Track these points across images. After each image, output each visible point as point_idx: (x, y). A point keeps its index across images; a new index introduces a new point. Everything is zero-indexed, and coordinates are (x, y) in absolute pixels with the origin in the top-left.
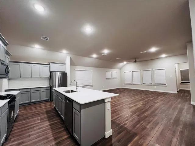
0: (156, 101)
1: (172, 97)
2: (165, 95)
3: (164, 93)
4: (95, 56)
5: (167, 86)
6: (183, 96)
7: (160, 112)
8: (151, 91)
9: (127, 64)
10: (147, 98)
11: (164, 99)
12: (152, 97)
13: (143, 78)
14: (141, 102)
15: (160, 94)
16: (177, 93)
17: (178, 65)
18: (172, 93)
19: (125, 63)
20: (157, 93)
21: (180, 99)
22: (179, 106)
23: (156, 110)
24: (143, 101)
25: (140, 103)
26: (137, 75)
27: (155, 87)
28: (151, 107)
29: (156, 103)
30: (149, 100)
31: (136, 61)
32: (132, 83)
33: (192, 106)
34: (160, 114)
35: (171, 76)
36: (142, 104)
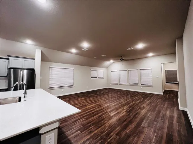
0: (142, 106)
1: (158, 99)
2: (152, 96)
3: (150, 94)
4: (74, 51)
5: (153, 87)
6: (169, 98)
7: (146, 125)
8: (137, 92)
9: (114, 62)
10: (133, 101)
11: (151, 103)
12: (138, 100)
13: (130, 78)
14: (126, 107)
15: (146, 95)
16: (162, 94)
17: (164, 65)
18: (158, 95)
19: (112, 61)
20: (144, 94)
21: (167, 102)
22: (168, 112)
23: (142, 120)
24: (127, 107)
25: (124, 109)
26: (123, 74)
27: (141, 87)
28: (137, 116)
29: (142, 110)
30: (134, 104)
31: (122, 60)
32: (119, 83)
33: (182, 113)
34: (147, 129)
35: (157, 77)
36: (126, 110)
